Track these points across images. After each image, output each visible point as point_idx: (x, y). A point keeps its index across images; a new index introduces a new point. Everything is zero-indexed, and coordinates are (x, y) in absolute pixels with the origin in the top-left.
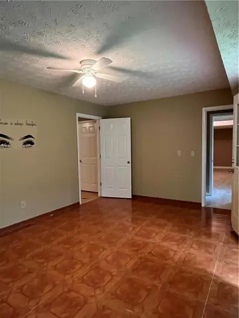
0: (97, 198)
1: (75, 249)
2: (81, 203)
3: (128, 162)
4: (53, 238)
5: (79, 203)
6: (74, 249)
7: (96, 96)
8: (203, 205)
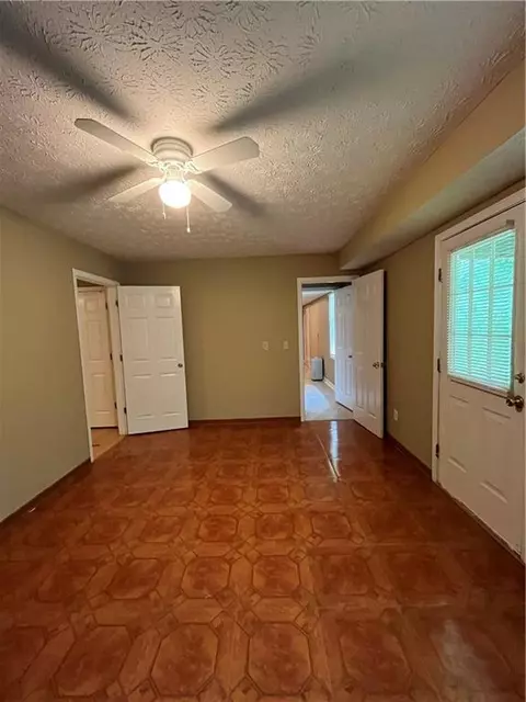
0: (121, 438)
1: (163, 590)
2: (92, 460)
3: (180, 366)
4: (78, 584)
5: (89, 459)
6: (163, 594)
7: (189, 230)
8: (302, 420)
